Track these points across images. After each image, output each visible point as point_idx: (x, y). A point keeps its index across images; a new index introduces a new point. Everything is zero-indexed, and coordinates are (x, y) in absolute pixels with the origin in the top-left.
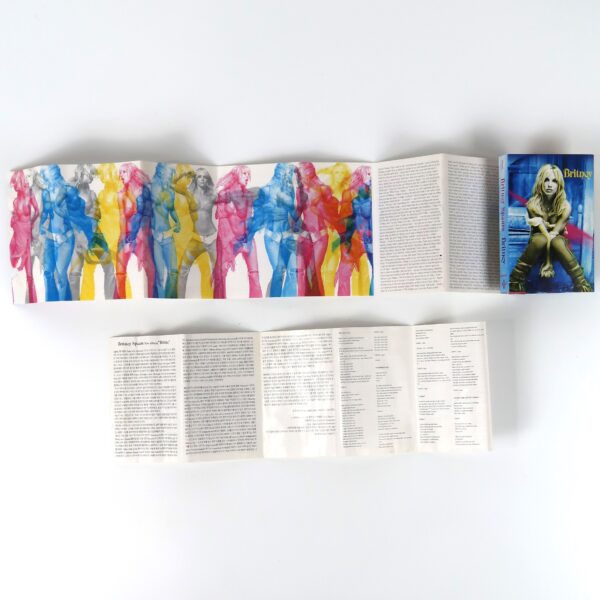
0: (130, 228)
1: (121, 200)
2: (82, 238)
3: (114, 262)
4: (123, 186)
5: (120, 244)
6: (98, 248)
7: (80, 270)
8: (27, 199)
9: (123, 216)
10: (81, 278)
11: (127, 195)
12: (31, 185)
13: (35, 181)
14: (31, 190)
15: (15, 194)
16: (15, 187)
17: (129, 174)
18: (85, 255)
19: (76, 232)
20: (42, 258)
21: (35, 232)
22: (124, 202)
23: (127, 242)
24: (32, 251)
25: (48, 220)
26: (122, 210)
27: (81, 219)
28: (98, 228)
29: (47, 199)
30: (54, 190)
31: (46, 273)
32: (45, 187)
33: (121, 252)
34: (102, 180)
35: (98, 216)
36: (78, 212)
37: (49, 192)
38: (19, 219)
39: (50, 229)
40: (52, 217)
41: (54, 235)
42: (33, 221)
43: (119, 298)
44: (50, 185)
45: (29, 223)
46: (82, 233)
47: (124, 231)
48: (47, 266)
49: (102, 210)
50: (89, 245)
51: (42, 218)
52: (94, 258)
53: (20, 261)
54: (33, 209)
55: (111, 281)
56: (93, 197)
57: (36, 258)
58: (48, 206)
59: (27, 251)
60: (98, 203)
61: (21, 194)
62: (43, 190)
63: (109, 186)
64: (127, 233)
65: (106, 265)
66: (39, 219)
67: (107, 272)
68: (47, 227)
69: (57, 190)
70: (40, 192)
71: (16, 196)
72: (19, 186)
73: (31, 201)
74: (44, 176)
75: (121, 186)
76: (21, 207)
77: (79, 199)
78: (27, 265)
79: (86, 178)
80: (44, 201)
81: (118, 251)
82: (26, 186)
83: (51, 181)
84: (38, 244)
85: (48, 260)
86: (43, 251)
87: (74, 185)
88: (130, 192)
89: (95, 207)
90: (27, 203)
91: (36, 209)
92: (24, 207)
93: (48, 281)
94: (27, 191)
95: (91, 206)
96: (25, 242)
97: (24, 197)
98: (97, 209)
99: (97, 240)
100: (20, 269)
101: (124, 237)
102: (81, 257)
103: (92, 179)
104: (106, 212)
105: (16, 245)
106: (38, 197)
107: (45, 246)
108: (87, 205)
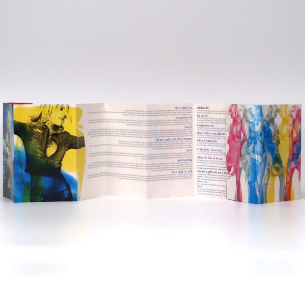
0: (295, 151)
1: (290, 131)
2: (270, 158)
3: (285, 174)
4: (292, 121)
5: (289, 162)
6: (277, 165)
7: (268, 181)
8: (239, 127)
9: (291, 142)
10: (268, 186)
11: (294, 127)
12: (242, 116)
13: (244, 115)
14: (242, 121)
15: (231, 121)
16: (232, 116)
17: (296, 113)
18: (270, 170)
19: (267, 154)
20: (247, 171)
21: (243, 151)
22: (292, 133)
23: (293, 161)
24: (241, 165)
25: (252, 145)
26: (291, 138)
27: (270, 145)
28: (278, 151)
29: (253, 129)
30: (257, 124)
31: (249, 183)
32: (251, 120)
33: (289, 167)
34: (281, 116)
35: (278, 142)
36: (268, 139)
37: (254, 125)
38: (233, 139)
39: (253, 152)
40: (255, 143)
41: (256, 156)
42: (242, 143)
43: (287, 200)
44: (255, 120)
45: (240, 143)
46: (270, 154)
47: (291, 153)
48: (250, 178)
49: (280, 138)
50: (273, 163)
51: (248, 143)
52: (275, 172)
53: (232, 169)
54: (242, 135)
55: (283, 188)
56: (276, 129)
57: (243, 170)
58: (253, 135)
59: (237, 164)
60: (278, 132)
61: (235, 121)
62: (250, 122)
63: (285, 121)
64: (293, 154)
65: (281, 176)
66: (246, 143)
67: (281, 181)
68: (252, 150)
69: (260, 124)
70: (248, 123)
71: (232, 122)
72: (234, 115)
73: (242, 128)
74: (251, 113)
75: (291, 122)
76: (234, 131)
77: (269, 130)
78: (237, 173)
79: (273, 114)
80: (250, 131)
81: (288, 167)
82: (238, 116)
83: (256, 117)
84: (245, 161)
85: (251, 173)
86: (248, 167)
87: (267, 119)
88: (296, 126)
89: (277, 135)
90: (239, 129)
91: (244, 135)
92: (237, 131)
93: (251, 189)
94: (239, 121)
95: (275, 135)
96: (236, 157)
97: (237, 125)
98: (278, 137)
99: (277, 160)
100: (232, 175)
101: (291, 157)
102: (269, 172)
103: (276, 116)
104: (282, 140)
105: (230, 157)
106: (246, 127)
107: (249, 163)
108: (273, 134)
